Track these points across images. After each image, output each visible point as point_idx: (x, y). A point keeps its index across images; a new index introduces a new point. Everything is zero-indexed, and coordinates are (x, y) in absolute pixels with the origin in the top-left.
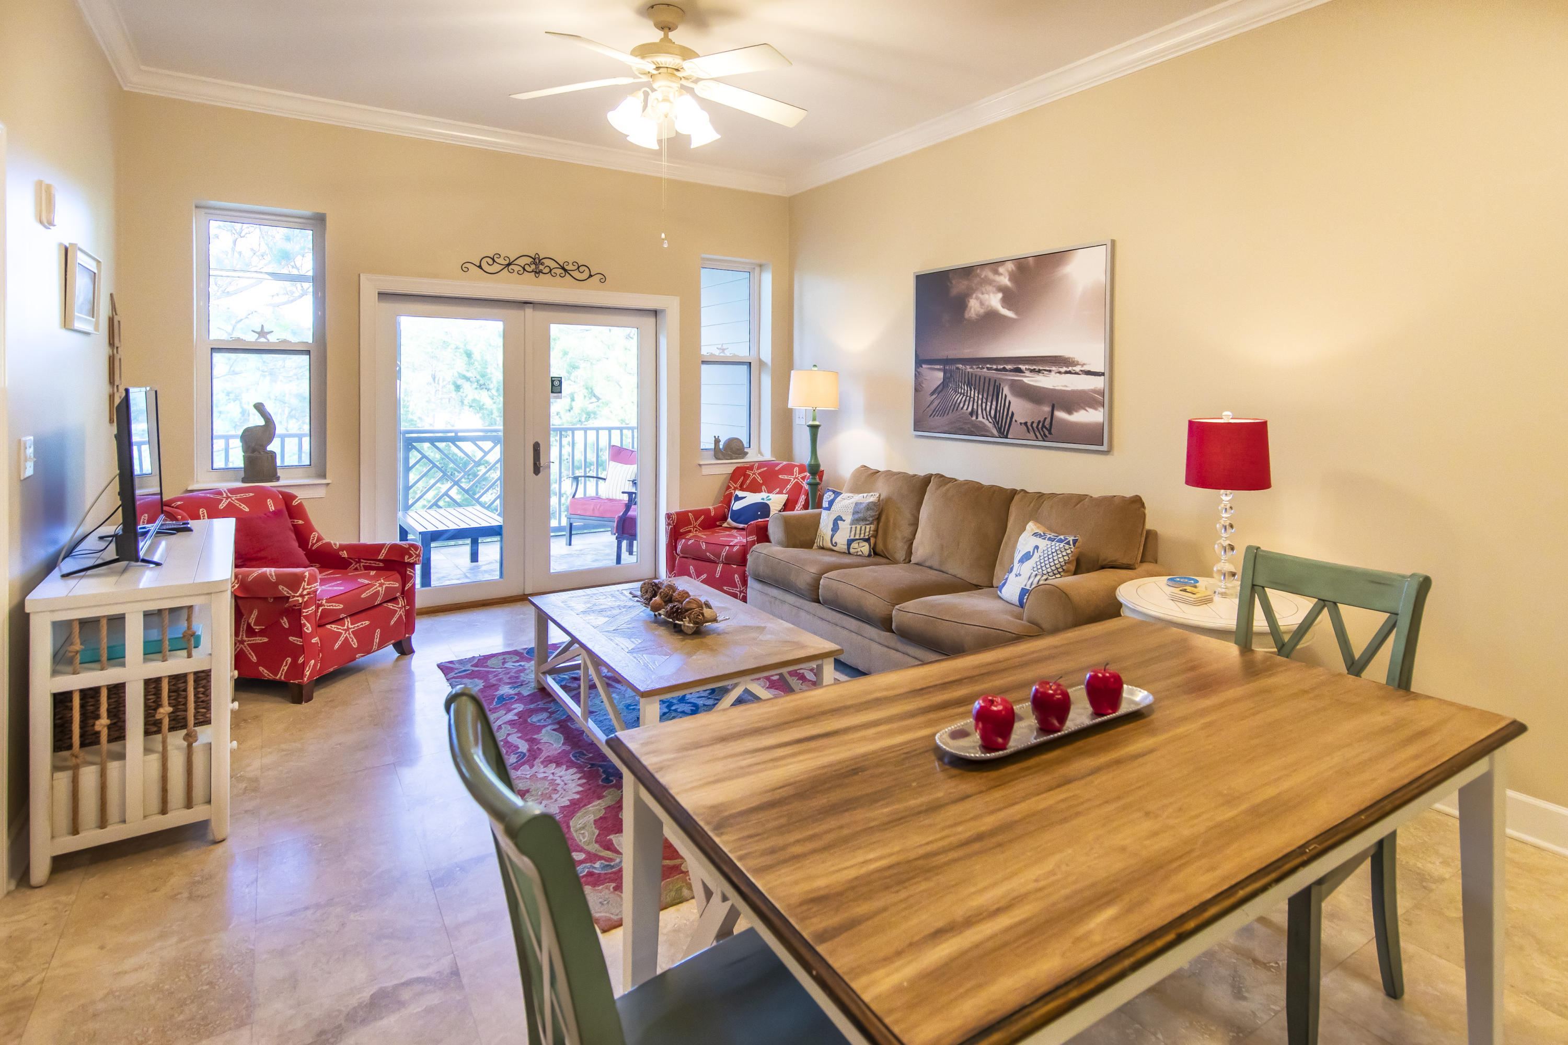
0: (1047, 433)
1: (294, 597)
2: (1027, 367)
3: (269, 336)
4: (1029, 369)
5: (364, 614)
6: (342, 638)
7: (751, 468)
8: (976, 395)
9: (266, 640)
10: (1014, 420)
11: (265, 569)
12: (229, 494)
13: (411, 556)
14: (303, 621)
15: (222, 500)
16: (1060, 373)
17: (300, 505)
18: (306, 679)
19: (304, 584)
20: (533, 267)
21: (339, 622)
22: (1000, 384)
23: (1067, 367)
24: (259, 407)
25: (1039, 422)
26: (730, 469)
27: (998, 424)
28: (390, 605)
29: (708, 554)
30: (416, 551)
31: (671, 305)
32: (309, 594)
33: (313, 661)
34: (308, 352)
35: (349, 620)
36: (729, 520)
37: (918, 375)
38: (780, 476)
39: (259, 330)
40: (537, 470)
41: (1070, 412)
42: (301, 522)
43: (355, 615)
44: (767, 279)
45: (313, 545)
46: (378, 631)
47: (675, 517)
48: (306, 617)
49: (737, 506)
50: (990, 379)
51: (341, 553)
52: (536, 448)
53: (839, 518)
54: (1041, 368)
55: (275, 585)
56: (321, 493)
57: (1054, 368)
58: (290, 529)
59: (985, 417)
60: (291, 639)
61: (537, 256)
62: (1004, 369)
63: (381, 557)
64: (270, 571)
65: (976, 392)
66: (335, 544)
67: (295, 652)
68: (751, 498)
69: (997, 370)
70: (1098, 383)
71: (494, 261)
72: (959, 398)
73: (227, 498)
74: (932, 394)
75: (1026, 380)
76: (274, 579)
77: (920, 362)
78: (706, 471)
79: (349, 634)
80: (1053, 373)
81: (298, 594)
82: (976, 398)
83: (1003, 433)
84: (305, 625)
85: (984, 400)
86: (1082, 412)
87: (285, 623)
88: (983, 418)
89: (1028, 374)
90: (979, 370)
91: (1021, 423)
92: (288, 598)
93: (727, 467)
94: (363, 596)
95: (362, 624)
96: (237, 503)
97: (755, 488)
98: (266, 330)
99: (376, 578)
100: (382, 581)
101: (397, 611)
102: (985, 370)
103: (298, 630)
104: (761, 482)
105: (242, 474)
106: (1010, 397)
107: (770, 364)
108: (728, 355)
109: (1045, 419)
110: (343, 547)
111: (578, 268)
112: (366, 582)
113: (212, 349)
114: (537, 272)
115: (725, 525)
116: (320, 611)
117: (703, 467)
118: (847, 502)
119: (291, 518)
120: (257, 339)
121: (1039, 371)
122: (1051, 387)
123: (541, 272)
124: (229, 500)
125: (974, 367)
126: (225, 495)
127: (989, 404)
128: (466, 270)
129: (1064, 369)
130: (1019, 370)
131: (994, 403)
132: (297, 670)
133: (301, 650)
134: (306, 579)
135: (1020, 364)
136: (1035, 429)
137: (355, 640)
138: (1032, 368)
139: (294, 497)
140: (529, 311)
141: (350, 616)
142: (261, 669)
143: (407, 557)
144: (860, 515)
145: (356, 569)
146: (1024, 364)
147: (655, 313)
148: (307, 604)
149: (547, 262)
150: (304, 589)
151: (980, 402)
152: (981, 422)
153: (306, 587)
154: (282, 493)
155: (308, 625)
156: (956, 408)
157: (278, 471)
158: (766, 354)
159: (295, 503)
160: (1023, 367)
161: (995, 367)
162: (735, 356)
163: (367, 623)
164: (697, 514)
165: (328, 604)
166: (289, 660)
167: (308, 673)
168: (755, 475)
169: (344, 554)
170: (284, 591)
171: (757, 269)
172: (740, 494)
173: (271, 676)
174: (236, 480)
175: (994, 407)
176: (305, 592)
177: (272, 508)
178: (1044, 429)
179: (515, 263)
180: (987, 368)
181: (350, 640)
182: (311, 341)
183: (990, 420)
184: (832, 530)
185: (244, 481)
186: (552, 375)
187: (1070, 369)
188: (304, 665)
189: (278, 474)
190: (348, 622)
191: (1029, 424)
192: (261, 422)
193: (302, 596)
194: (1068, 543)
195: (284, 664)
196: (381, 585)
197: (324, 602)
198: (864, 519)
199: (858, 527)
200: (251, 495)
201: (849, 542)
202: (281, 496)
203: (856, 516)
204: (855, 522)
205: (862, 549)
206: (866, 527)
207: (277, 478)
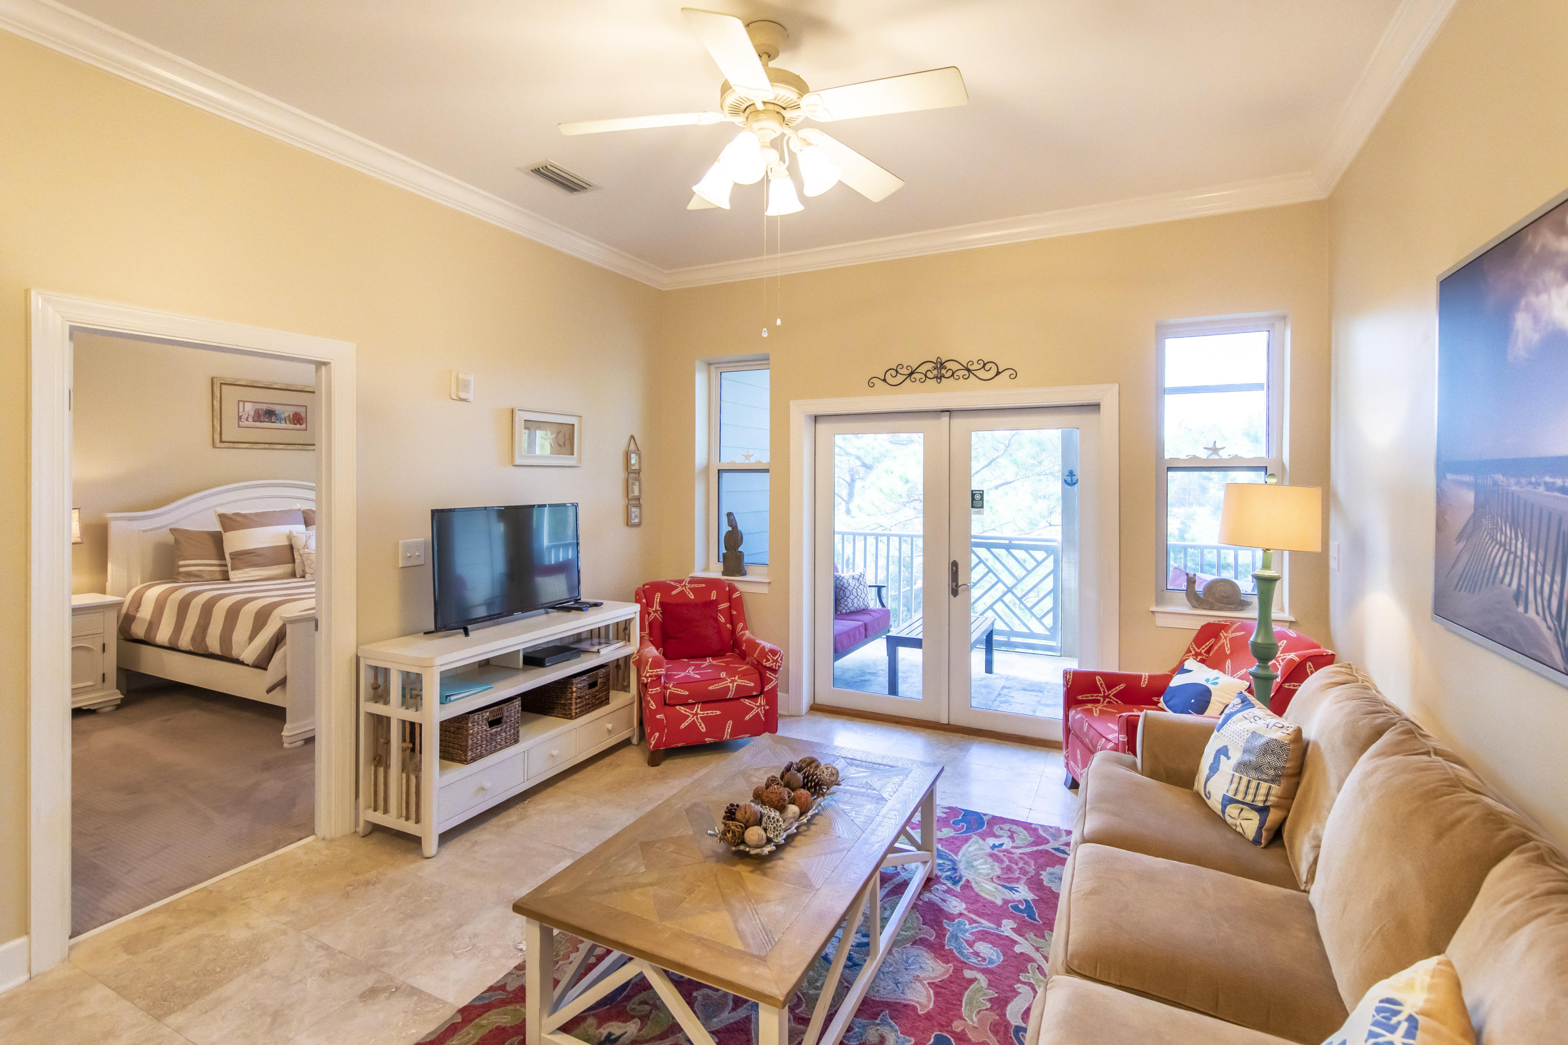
5: (717, 704)
6: (688, 721)
12: (687, 583)
13: (768, 660)
14: (649, 697)
17: (740, 598)
18: (651, 747)
19: (648, 668)
21: (688, 706)
28: (747, 701)
30: (775, 656)
32: (651, 676)
33: (658, 734)
35: (699, 706)
40: (954, 591)
42: (734, 612)
43: (705, 702)
46: (730, 723)
48: (651, 695)
52: (955, 567)
53: (1225, 751)
59: (1540, 611)
61: (939, 360)
63: (755, 656)
64: (648, 651)
66: (745, 636)
79: (698, 718)
84: (650, 701)
93: (1196, 620)
94: (710, 688)
95: (712, 713)
99: (735, 674)
100: (736, 678)
101: (754, 708)
104: (1228, 652)
110: (746, 640)
111: (984, 366)
112: (723, 675)
113: (718, 470)
114: (941, 377)
118: (1243, 725)
119: (730, 608)
123: (944, 376)
124: (684, 588)
125: (1523, 481)
126: (683, 584)
128: (872, 385)
134: (649, 664)
137: (703, 725)
140: (946, 419)
141: (703, 703)
143: (765, 660)
144: (1254, 759)
145: (747, 661)
148: (652, 685)
149: (950, 365)
150: (647, 672)
153: (649, 670)
156: (1491, 580)
159: (738, 596)
163: (718, 713)
165: (674, 689)
167: (653, 742)
168: (1226, 639)
169: (744, 647)
176: (648, 675)
177: (710, 598)
179: (916, 371)
181: (698, 724)
184: (1210, 769)
186: (973, 488)
188: (650, 735)
190: (696, 707)
193: (644, 676)
196: (732, 682)
197: (671, 686)
198: (1258, 768)
199: (1245, 779)
200: (703, 585)
201: (1228, 801)
202: (727, 589)
203: (1247, 757)
204: (1242, 767)
205: (1244, 823)
206: (1264, 786)
207: (744, 574)
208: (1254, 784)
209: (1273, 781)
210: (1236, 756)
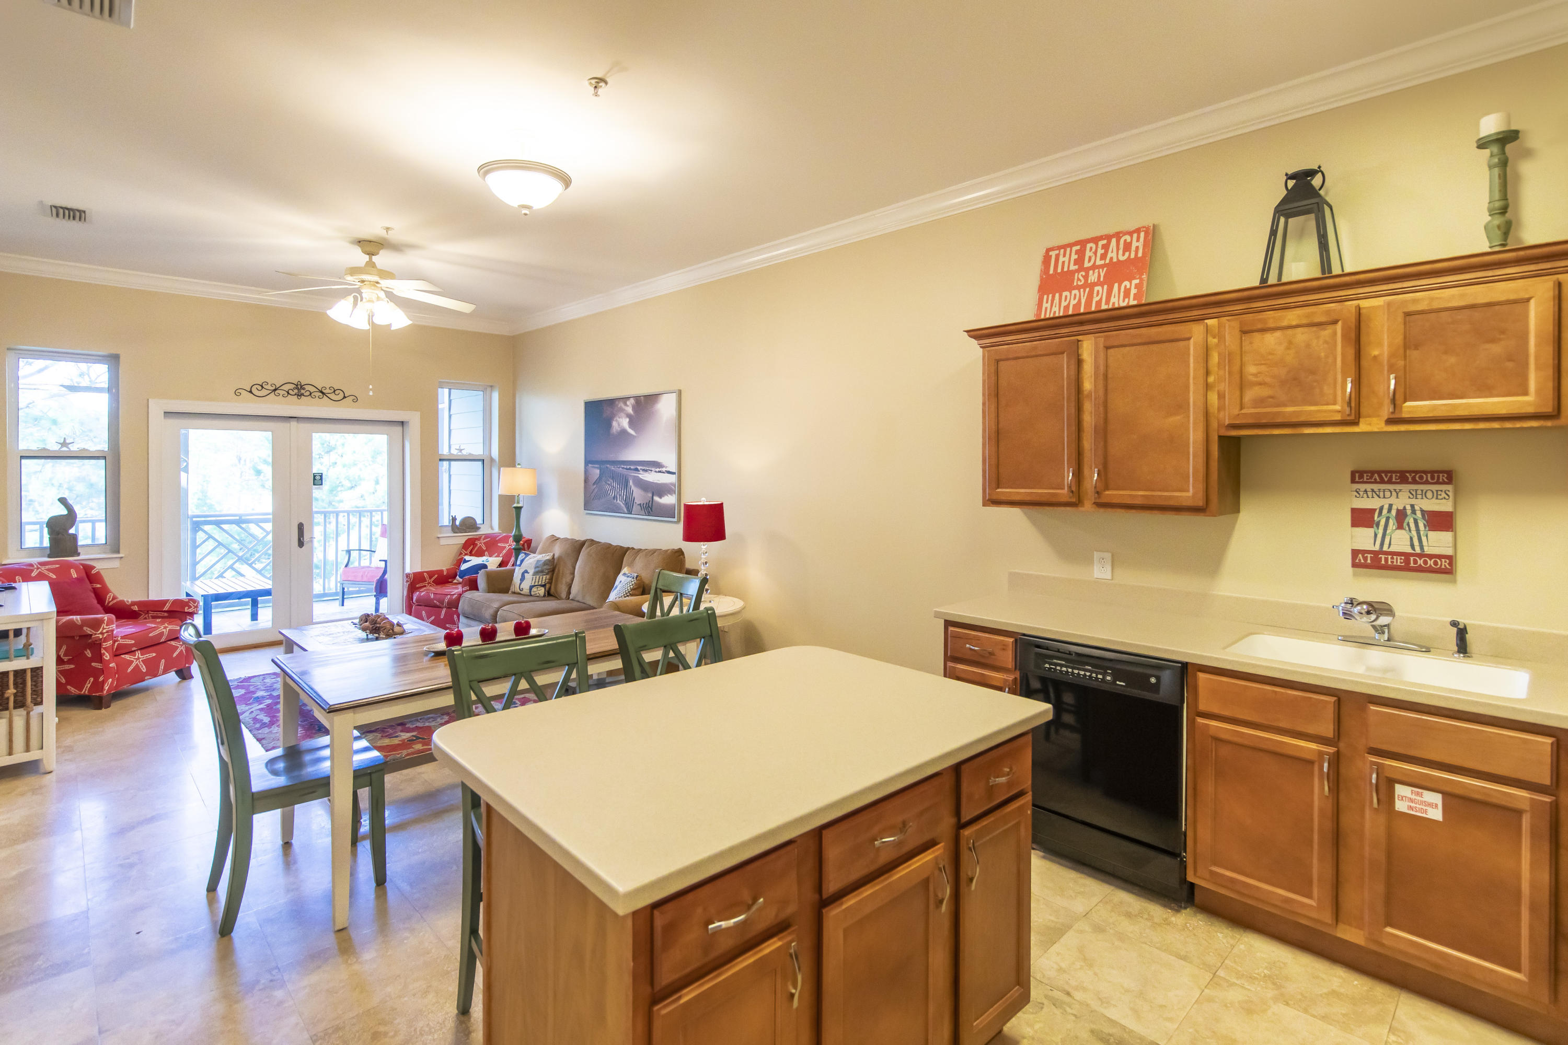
0: (650, 510)
1: (96, 634)
2: (641, 467)
3: (69, 446)
5: (150, 649)
6: (134, 665)
7: (478, 539)
8: (616, 485)
9: (72, 666)
10: (635, 502)
11: (71, 617)
12: (39, 566)
13: (190, 607)
14: (103, 651)
15: (33, 570)
16: (656, 472)
17: (98, 573)
18: (105, 692)
19: (104, 625)
20: (296, 391)
21: (131, 654)
22: (628, 479)
24: (63, 501)
25: (647, 504)
26: (463, 541)
27: (627, 505)
28: (173, 643)
29: (435, 601)
30: (195, 603)
31: (414, 419)
32: (107, 632)
33: (111, 680)
34: (105, 458)
35: (139, 652)
36: (458, 577)
37: (586, 471)
38: (499, 544)
39: (62, 441)
40: (301, 544)
41: (660, 497)
42: (99, 586)
43: (144, 649)
44: (496, 396)
45: (109, 602)
46: (163, 661)
47: (412, 576)
48: (105, 649)
49: (464, 567)
50: (623, 475)
51: (132, 607)
52: (301, 527)
53: (526, 572)
54: (647, 469)
55: (81, 627)
56: (116, 564)
57: (652, 469)
58: (90, 591)
59: (621, 500)
60: (93, 664)
61: (299, 383)
62: (630, 469)
63: (166, 608)
64: (77, 618)
65: (616, 483)
66: (128, 601)
67: (97, 673)
68: (475, 561)
69: (626, 469)
70: (672, 479)
71: (262, 387)
72: (607, 487)
73: (38, 568)
74: (594, 484)
75: (640, 476)
76: (79, 623)
77: (588, 462)
78: (443, 542)
79: (139, 662)
80: (652, 472)
81: (99, 632)
82: (616, 488)
83: (631, 511)
84: (104, 654)
85: (620, 489)
86: (666, 497)
87: (88, 653)
89: (641, 472)
90: (617, 469)
91: (638, 504)
92: (91, 635)
93: (461, 539)
94: (150, 636)
95: (150, 656)
96: (46, 573)
97: (480, 554)
98: (68, 441)
99: (162, 623)
100: (166, 624)
101: (177, 647)
102: (620, 469)
103: (99, 658)
104: (485, 549)
105: (48, 552)
106: (633, 487)
107: (497, 460)
108: (465, 454)
109: (650, 501)
110: (134, 603)
111: (334, 391)
112: (153, 626)
113: (21, 457)
114: (299, 395)
115: (455, 581)
116: (116, 644)
117: (441, 539)
118: (532, 560)
119: (91, 583)
120: (61, 448)
121: (646, 471)
122: (651, 481)
123: (302, 394)
124: (39, 570)
125: (614, 467)
126: (35, 567)
127: (622, 491)
128: (239, 394)
129: (658, 470)
130: (637, 470)
131: (625, 491)
132: (98, 686)
133: (102, 671)
134: (105, 622)
135: (636, 465)
136: (645, 508)
137: (144, 667)
138: (643, 468)
139: (93, 567)
140: (294, 424)
141: (141, 649)
142: (69, 687)
143: (186, 608)
144: (540, 569)
145: (145, 618)
146: (639, 466)
147: (402, 423)
148: (106, 640)
149: (307, 388)
150: (104, 629)
151: (618, 491)
152: (618, 503)
153: (105, 627)
154: (82, 565)
155: (107, 654)
156: (606, 495)
157: (79, 548)
158: (495, 453)
159: (93, 572)
160: (639, 468)
161: (625, 467)
162: (470, 454)
163: (154, 655)
164: (431, 574)
165: (123, 641)
166: (92, 679)
167: (107, 689)
168: (481, 544)
169: (136, 608)
170: (88, 630)
171: (489, 389)
172: (467, 558)
173: (77, 692)
174: (44, 556)
175: (625, 494)
176: (104, 631)
177: (75, 575)
178: (649, 508)
179: (280, 388)
180: (621, 467)
181: (140, 666)
182: (107, 449)
183: (624, 502)
184: (521, 580)
185: (49, 556)
186: (314, 471)
187: (660, 469)
188: (103, 682)
189: (79, 551)
190: (138, 654)
191: (642, 505)
192: (63, 511)
193: (102, 633)
194: (633, 578)
195: (88, 682)
196: (165, 628)
197: (119, 639)
198: (542, 572)
199: (538, 577)
200: (57, 566)
201: (531, 587)
202: (82, 567)
203: (537, 570)
204: (535, 573)
205: (539, 592)
206: (544, 576)
207: (79, 554)
208: (541, 577)
209: (547, 574)
210: (531, 571)
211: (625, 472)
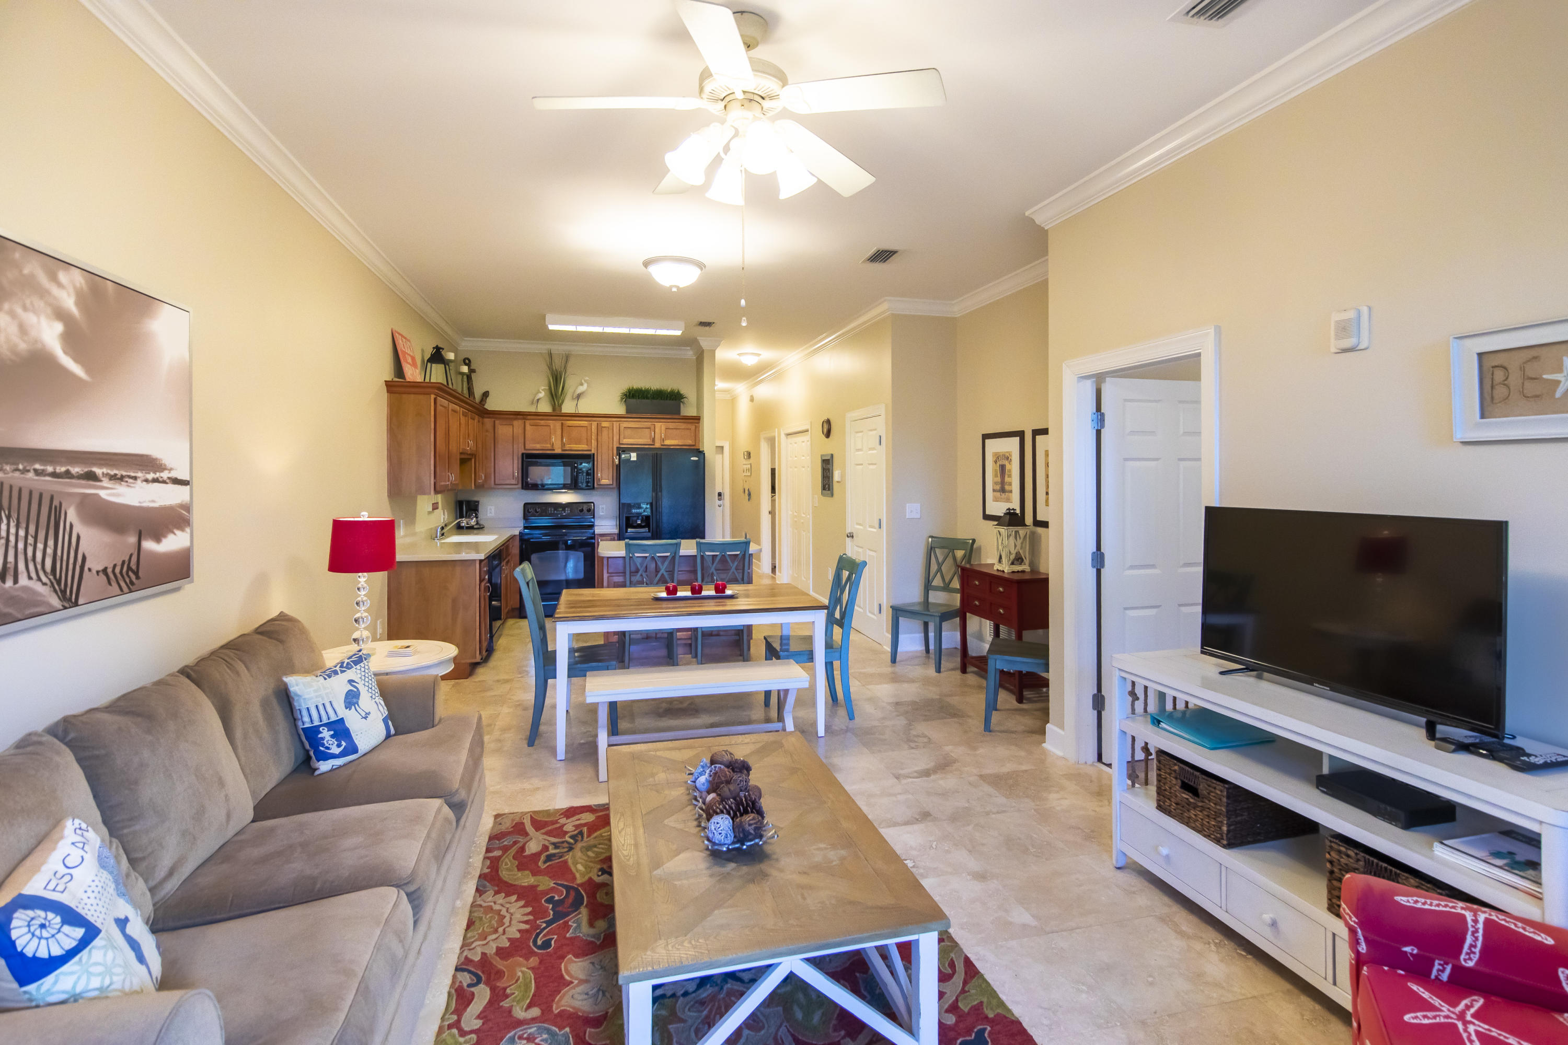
0: (133, 577)
2: (105, 470)
4: (107, 474)
8: (13, 530)
10: (86, 569)
16: (147, 481)
22: (61, 504)
23: (155, 473)
25: (123, 562)
27: (59, 582)
41: (158, 539)
50: (41, 495)
54: (124, 473)
57: (139, 474)
59: (33, 575)
62: (68, 474)
65: (12, 524)
69: (54, 475)
75: (103, 494)
80: (139, 481)
82: (12, 538)
83: (70, 599)
85: (31, 540)
86: (171, 537)
88: (30, 578)
89: (106, 483)
90: (17, 474)
91: (98, 572)
102: (31, 475)
106: (78, 528)
109: (131, 556)
121: (122, 478)
122: (136, 504)
127: (40, 546)
129: (151, 476)
130: (91, 477)
131: (51, 543)
135: (94, 465)
136: (119, 575)
138: (112, 473)
146: (100, 465)
151: (21, 545)
152: (25, 589)
160: (98, 471)
161: (50, 469)
175: (50, 551)
178: (130, 573)
180: (36, 471)
183: (44, 579)
187: (158, 475)
191: (110, 571)
211: (47, 484)
